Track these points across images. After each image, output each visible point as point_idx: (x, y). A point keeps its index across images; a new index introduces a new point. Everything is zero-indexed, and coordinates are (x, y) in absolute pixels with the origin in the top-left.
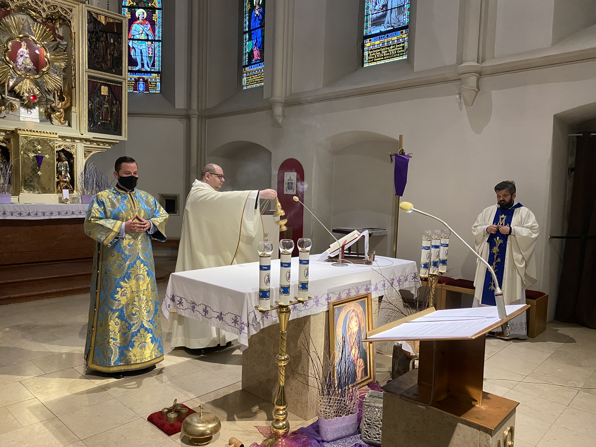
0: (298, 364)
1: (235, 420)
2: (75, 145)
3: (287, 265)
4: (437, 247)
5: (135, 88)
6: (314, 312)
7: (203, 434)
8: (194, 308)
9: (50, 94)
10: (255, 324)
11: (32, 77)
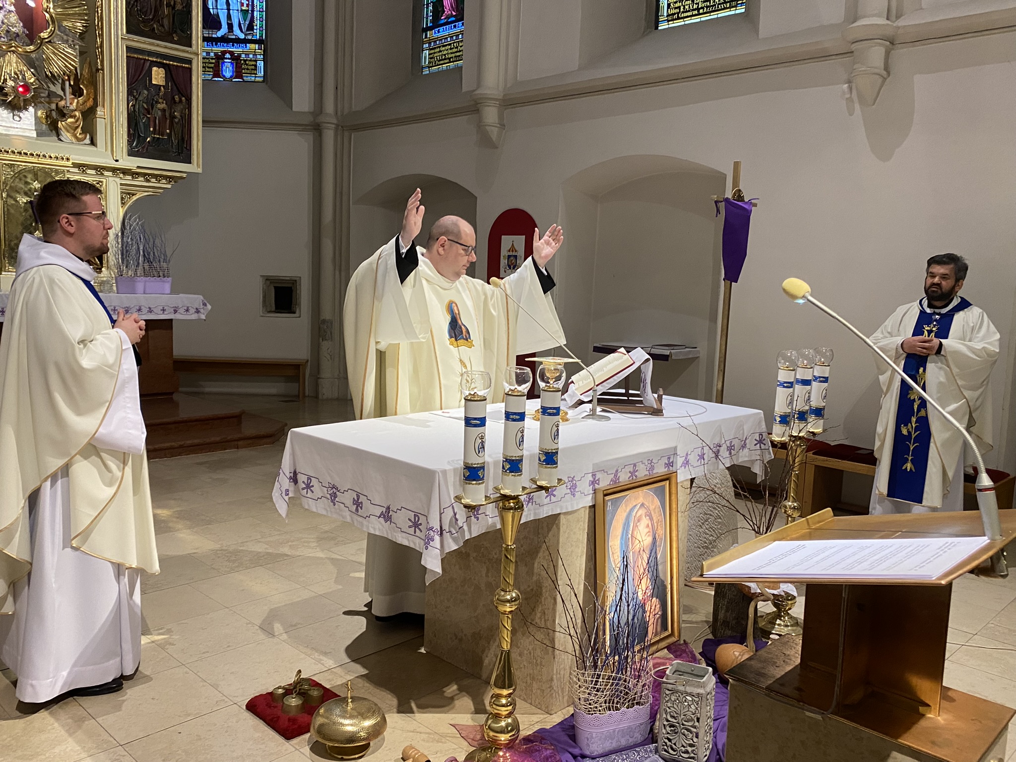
0: (535, 607)
1: (413, 712)
2: (104, 180)
3: (518, 417)
4: (806, 383)
5: (217, 73)
6: (567, 508)
7: (352, 738)
8: (335, 497)
9: (56, 82)
10: (455, 530)
11: (21, 50)
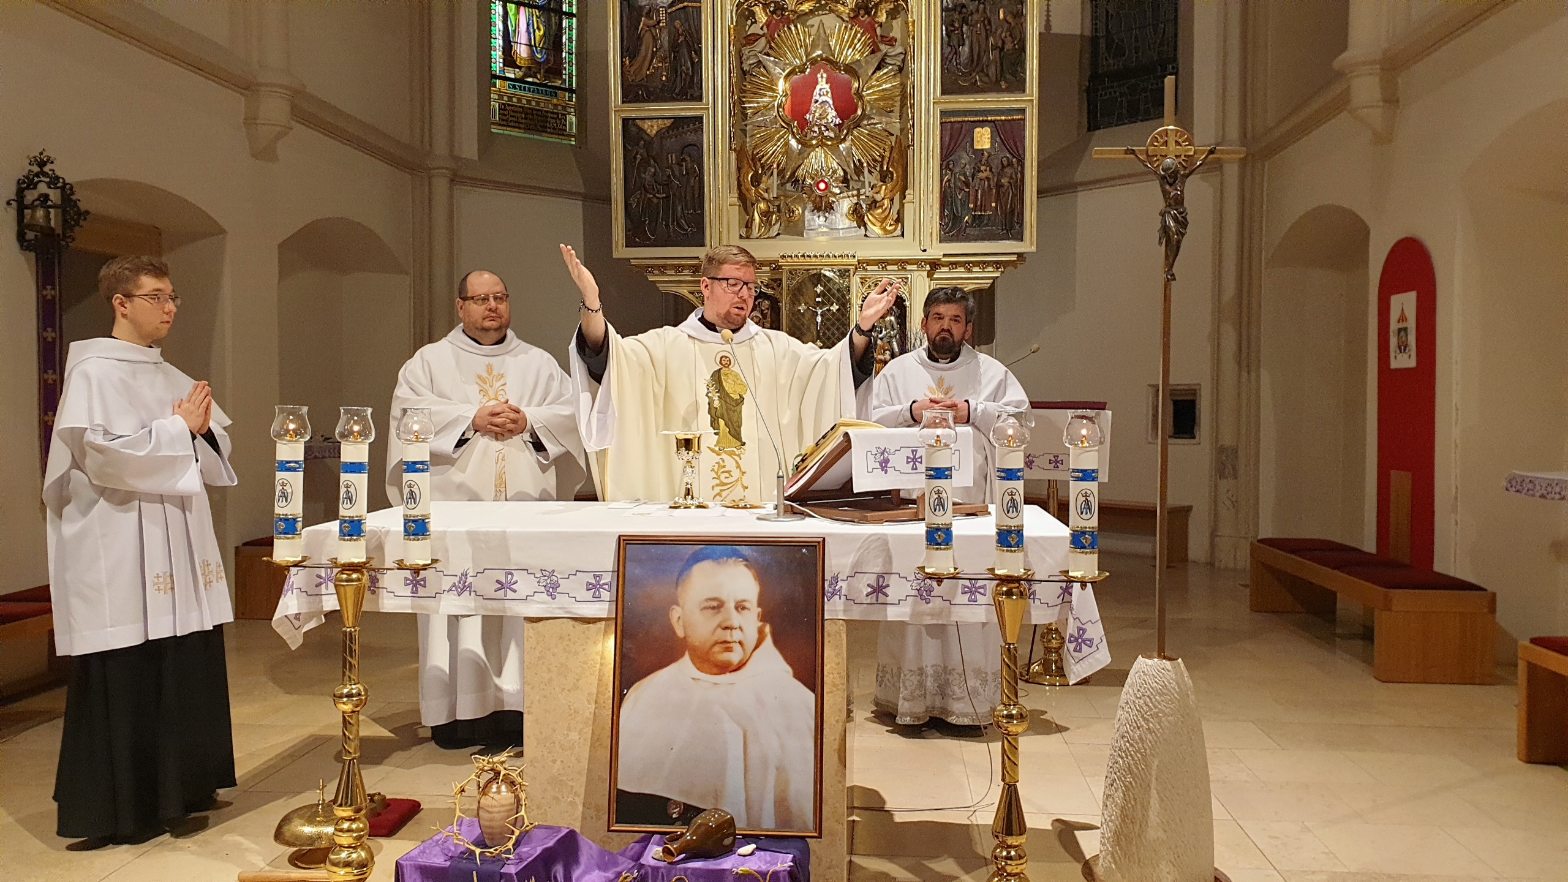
2: (909, 276)
11: (829, 143)
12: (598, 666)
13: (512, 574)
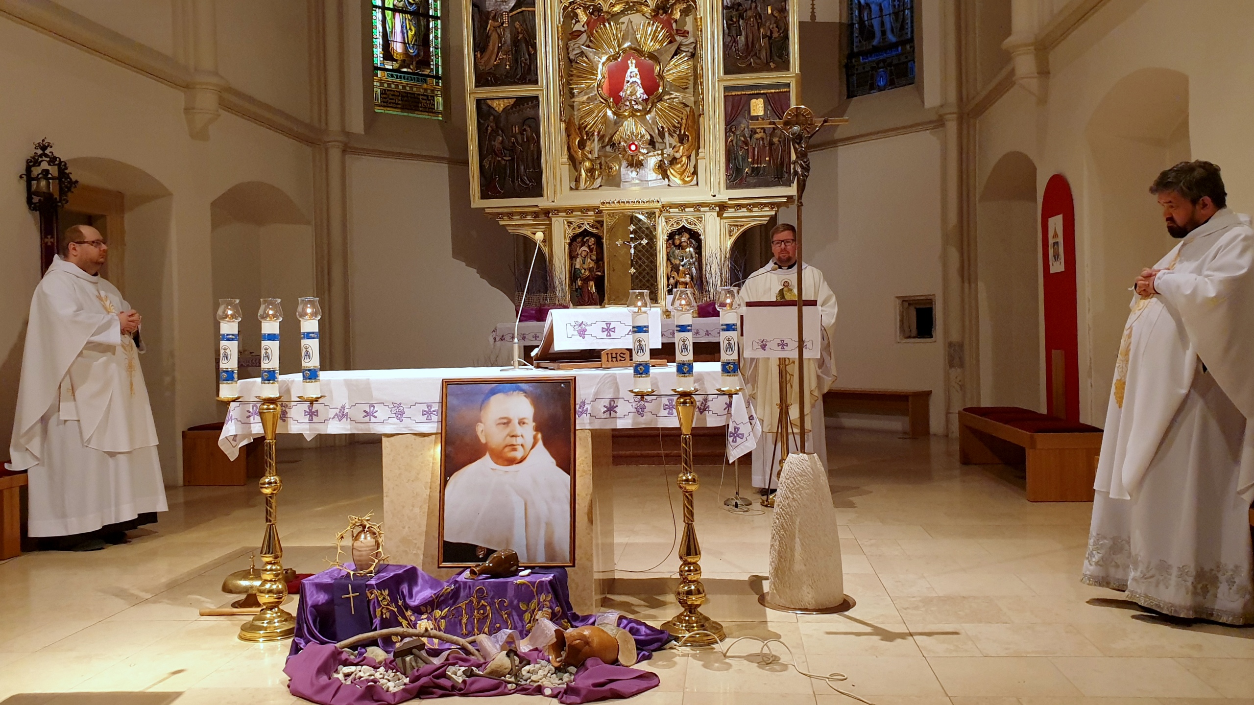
2: (703, 216)
11: (639, 114)
12: (431, 464)
13: (374, 406)
